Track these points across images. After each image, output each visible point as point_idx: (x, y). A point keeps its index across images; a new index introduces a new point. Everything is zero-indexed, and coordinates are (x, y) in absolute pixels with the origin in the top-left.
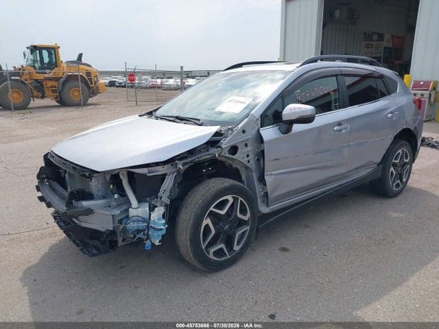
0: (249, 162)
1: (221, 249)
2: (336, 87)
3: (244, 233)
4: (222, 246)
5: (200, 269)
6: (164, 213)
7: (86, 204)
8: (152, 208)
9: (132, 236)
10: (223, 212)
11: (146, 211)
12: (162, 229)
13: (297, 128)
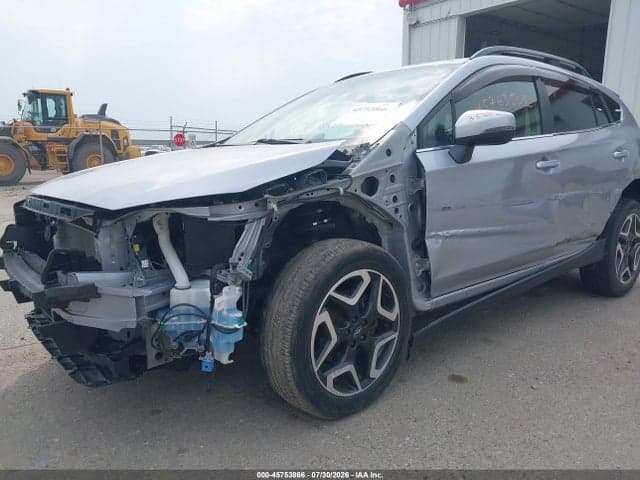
0: (396, 211)
1: (348, 375)
2: (535, 99)
3: (387, 345)
4: (350, 368)
5: (307, 414)
6: (241, 298)
7: (83, 277)
8: (217, 288)
9: (175, 345)
10: (352, 301)
11: (205, 293)
12: (237, 329)
13: (481, 153)
